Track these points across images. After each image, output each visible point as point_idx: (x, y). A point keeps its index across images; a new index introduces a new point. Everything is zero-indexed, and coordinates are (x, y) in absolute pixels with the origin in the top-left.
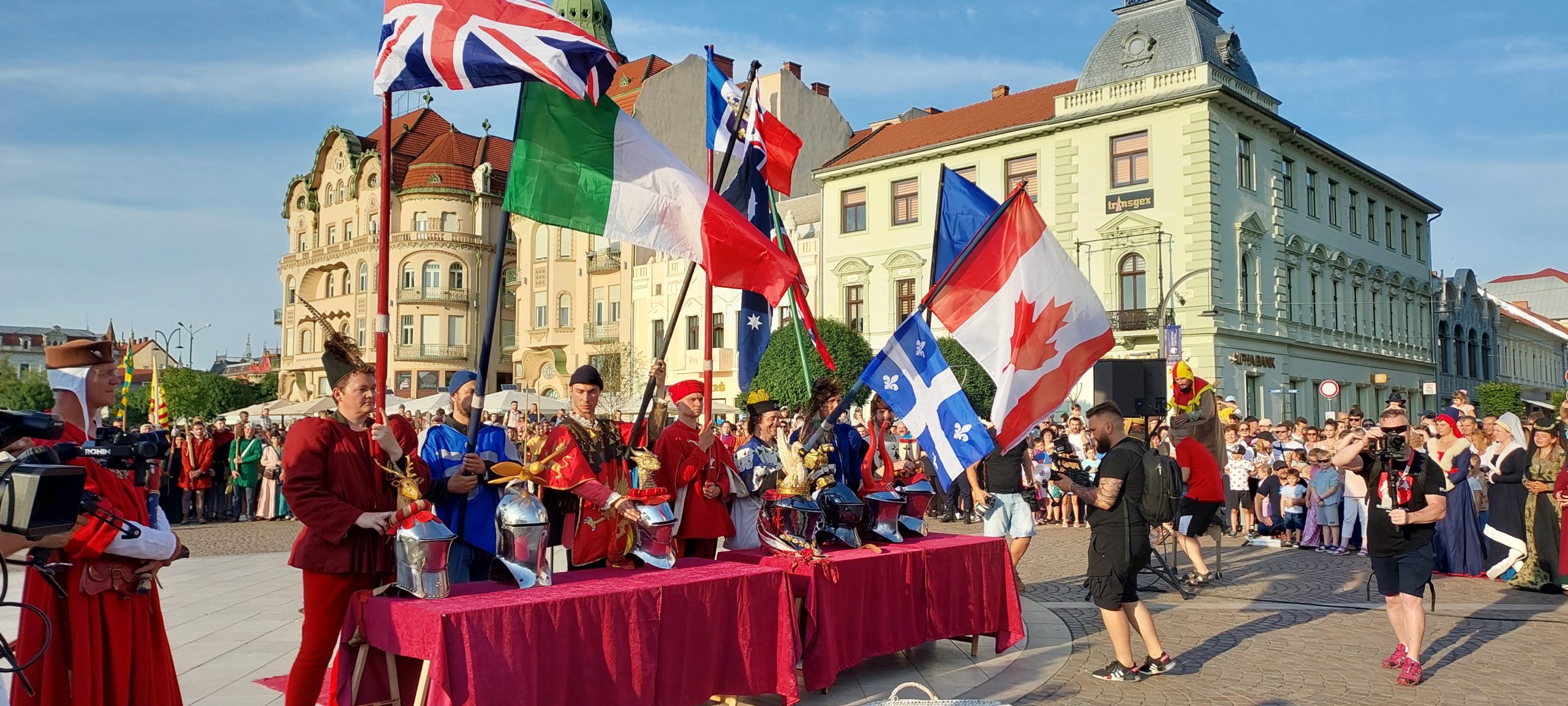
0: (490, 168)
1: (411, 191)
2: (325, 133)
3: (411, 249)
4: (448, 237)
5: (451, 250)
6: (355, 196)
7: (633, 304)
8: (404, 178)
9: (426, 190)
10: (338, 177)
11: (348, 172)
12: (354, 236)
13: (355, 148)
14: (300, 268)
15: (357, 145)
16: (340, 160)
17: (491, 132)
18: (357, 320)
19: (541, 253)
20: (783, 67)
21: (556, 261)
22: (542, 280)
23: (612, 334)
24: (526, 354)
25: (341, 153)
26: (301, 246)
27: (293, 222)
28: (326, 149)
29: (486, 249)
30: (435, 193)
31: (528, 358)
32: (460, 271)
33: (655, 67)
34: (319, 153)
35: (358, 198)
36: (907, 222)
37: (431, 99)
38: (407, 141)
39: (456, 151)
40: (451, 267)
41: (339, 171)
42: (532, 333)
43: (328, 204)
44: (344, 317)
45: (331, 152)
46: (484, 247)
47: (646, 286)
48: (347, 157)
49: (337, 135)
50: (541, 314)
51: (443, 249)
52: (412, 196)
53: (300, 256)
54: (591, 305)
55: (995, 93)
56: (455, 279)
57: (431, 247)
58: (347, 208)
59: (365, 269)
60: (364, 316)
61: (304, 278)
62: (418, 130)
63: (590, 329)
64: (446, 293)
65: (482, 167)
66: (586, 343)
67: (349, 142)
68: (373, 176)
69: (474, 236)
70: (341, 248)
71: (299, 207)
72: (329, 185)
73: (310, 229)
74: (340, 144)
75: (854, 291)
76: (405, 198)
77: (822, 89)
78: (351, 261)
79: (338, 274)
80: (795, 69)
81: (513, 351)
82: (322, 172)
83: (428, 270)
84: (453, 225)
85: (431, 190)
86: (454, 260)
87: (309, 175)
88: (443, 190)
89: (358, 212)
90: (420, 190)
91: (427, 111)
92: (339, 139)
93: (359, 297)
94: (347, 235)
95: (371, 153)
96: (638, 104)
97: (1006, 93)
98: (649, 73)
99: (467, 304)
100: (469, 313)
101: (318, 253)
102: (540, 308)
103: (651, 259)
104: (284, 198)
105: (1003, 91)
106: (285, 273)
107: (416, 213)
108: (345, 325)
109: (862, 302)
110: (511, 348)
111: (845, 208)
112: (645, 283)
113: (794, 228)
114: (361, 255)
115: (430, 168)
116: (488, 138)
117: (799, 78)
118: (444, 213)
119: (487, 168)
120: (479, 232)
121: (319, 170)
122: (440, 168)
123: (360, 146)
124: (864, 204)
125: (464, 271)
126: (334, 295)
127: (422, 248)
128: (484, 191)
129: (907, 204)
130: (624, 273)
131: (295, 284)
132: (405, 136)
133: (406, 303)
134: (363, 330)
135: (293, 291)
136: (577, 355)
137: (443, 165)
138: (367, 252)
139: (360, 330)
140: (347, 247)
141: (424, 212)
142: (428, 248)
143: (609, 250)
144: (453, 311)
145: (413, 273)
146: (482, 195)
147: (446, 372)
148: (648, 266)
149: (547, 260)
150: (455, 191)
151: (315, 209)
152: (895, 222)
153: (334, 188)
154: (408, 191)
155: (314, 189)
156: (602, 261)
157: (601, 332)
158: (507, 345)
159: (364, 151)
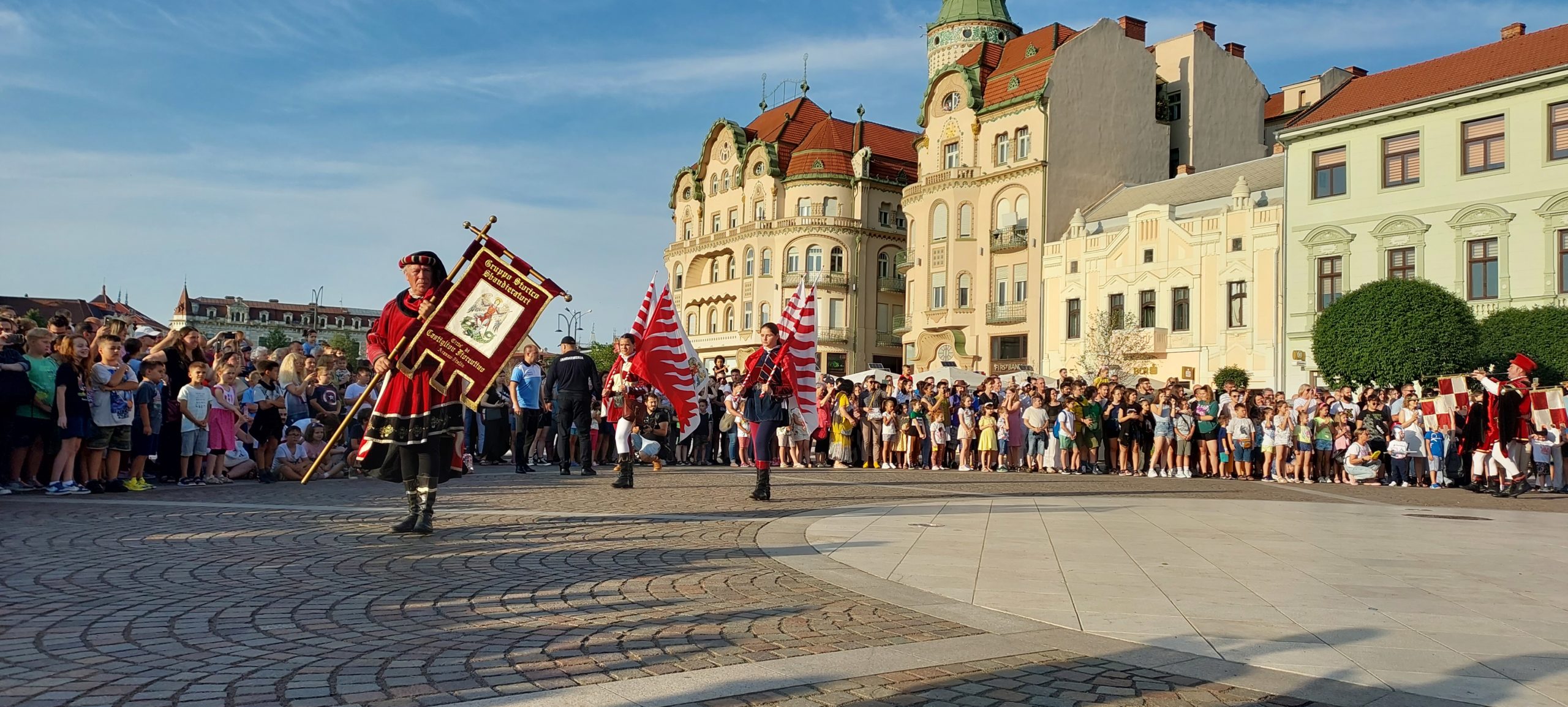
0: (869, 152)
1: (796, 177)
2: (712, 126)
3: (797, 234)
4: (830, 222)
5: (833, 234)
6: (741, 185)
7: (1043, 283)
8: (788, 165)
9: (809, 176)
10: (724, 167)
11: (734, 161)
12: (739, 223)
13: (740, 139)
14: (688, 255)
15: (742, 136)
16: (725, 151)
17: (864, 118)
18: (743, 303)
19: (939, 233)
20: (1195, 27)
21: (957, 240)
22: (940, 260)
23: (1019, 314)
24: (921, 336)
25: (726, 145)
26: (687, 235)
27: (679, 212)
28: (712, 141)
29: (864, 233)
30: (818, 179)
31: (923, 339)
32: (840, 255)
33: (1062, 36)
34: (706, 145)
35: (743, 187)
36: (1404, 182)
37: (808, 88)
38: (789, 130)
39: (836, 137)
40: (832, 252)
41: (724, 161)
42: (929, 314)
43: (713, 193)
44: (729, 301)
45: (716, 143)
46: (863, 231)
47: (1059, 264)
48: (733, 148)
49: (724, 126)
50: (938, 296)
51: (825, 233)
52: (797, 183)
53: (687, 244)
54: (993, 285)
55: (1506, 33)
56: (835, 264)
57: (814, 232)
58: (733, 197)
59: (752, 254)
60: (750, 299)
61: (691, 264)
62: (798, 119)
63: (991, 309)
64: (827, 277)
65: (862, 151)
66: (987, 324)
67: (735, 133)
68: (759, 163)
69: (853, 220)
70: (728, 234)
71: (685, 198)
72: (714, 175)
73: (696, 218)
74: (726, 135)
75: (1327, 266)
76: (789, 185)
77: (1237, 50)
78: (737, 247)
79: (722, 260)
80: (1209, 28)
81: (905, 333)
82: (707, 164)
83: (811, 254)
84: (834, 210)
85: (815, 176)
86: (834, 244)
87: (695, 166)
88: (825, 176)
89: (743, 199)
90: (804, 176)
91: (804, 100)
92: (725, 129)
93: (745, 281)
94: (732, 223)
95: (755, 142)
96: (1051, 73)
97: (1522, 33)
98: (1058, 42)
99: (845, 288)
100: (849, 296)
101: (705, 241)
102: (937, 289)
103: (1065, 235)
104: (672, 190)
105: (1518, 30)
106: (673, 260)
107: (800, 199)
108: (729, 308)
109: (1339, 275)
110: (902, 329)
111: (1316, 170)
112: (1059, 261)
113: (1247, 195)
114: (748, 241)
115: (812, 155)
116: (862, 123)
117: (1213, 39)
118: (826, 199)
119: (867, 153)
120: (858, 216)
121: (705, 162)
122: (822, 154)
123: (746, 137)
124: (1343, 164)
125: (844, 255)
126: (719, 279)
127: (806, 233)
128: (863, 175)
129: (1403, 163)
130: (1033, 252)
131: (683, 270)
132: (787, 125)
133: (788, 287)
134: (749, 312)
135: (680, 277)
136: (977, 337)
137: (825, 151)
138: (755, 238)
139: (747, 312)
140: (733, 233)
141: (808, 198)
142: (812, 233)
143: (1014, 227)
144: (834, 295)
145: (797, 257)
146: (862, 180)
147: (828, 354)
148: (1062, 243)
149: (945, 239)
150: (837, 176)
151: (701, 198)
152: (1386, 184)
153: (719, 178)
154: (793, 178)
155: (700, 180)
156: (1007, 238)
157: (1003, 313)
158: (896, 327)
159: (751, 141)
